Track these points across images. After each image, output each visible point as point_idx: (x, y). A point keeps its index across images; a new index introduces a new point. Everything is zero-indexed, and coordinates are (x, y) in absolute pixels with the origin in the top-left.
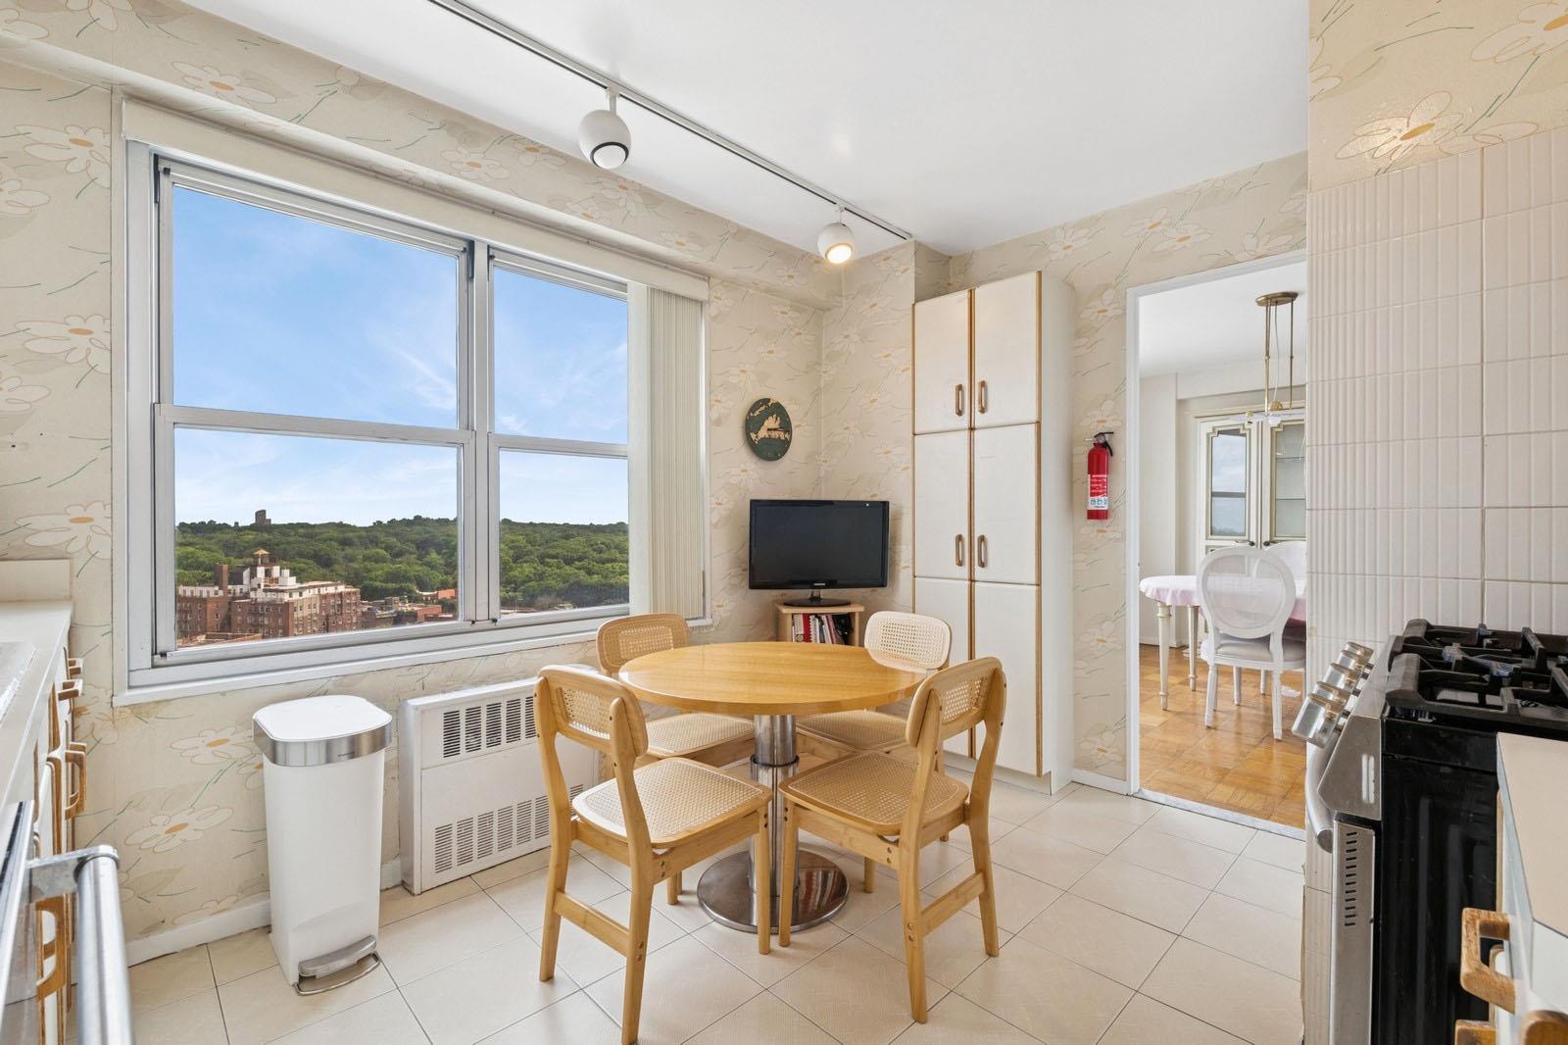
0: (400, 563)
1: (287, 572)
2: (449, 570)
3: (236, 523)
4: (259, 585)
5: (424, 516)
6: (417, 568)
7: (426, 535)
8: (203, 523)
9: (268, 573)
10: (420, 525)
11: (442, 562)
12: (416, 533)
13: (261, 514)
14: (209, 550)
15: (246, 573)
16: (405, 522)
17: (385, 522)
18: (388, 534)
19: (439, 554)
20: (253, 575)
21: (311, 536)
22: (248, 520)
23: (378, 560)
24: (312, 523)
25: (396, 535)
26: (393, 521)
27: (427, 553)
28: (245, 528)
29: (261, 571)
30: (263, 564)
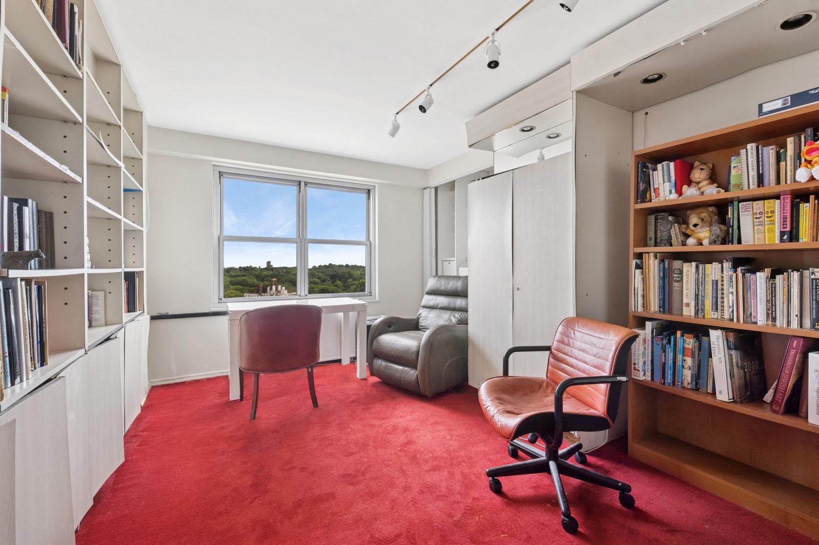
0: (325, 285)
1: (284, 288)
2: (345, 288)
3: (260, 267)
4: (274, 294)
5: (333, 264)
6: (332, 287)
7: (335, 273)
8: (247, 267)
9: (276, 289)
10: (331, 268)
11: (342, 285)
12: (330, 272)
13: (269, 263)
14: (251, 278)
15: (269, 288)
16: (325, 267)
17: (317, 266)
18: (319, 272)
19: (340, 281)
20: (271, 289)
21: (288, 272)
22: (264, 266)
23: (317, 283)
24: (289, 267)
25: (322, 272)
26: (320, 266)
27: (335, 281)
28: (263, 269)
29: (274, 287)
30: (275, 284)
